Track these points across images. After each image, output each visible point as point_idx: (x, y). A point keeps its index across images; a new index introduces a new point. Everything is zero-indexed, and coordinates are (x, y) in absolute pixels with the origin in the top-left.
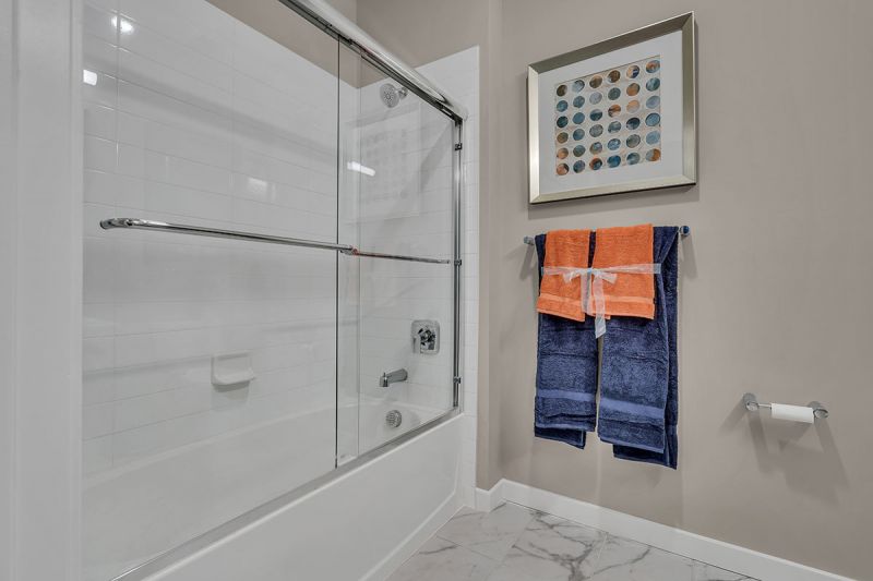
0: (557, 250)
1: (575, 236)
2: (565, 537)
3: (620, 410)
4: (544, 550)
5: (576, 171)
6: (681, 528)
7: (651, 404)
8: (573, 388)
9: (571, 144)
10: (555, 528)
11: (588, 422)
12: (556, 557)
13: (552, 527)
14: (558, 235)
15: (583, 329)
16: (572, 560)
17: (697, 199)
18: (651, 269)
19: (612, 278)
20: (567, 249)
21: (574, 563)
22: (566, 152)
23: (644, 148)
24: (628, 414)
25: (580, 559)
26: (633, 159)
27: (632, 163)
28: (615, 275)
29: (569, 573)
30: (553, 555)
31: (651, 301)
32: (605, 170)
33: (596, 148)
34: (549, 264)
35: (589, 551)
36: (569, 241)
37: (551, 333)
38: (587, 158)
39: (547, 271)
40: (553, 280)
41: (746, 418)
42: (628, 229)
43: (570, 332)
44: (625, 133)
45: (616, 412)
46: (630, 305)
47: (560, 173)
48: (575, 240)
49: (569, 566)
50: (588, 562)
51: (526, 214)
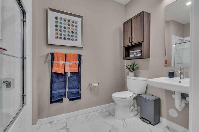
0: (57, 57)
1: (62, 54)
2: (60, 124)
3: (72, 91)
4: (58, 129)
5: (60, 39)
6: (80, 110)
7: (77, 88)
8: (61, 89)
9: (59, 32)
10: (57, 124)
11: (65, 96)
12: (61, 129)
13: (56, 124)
14: (57, 53)
15: (63, 75)
16: (65, 127)
17: (83, 50)
18: (77, 62)
19: (71, 64)
20: (60, 57)
21: (66, 127)
22: (58, 34)
23: (74, 38)
24: (74, 92)
25: (66, 126)
26: (72, 40)
27: (72, 41)
28: (71, 63)
29: (66, 130)
30: (60, 129)
31: (78, 69)
32: (67, 40)
33: (65, 35)
34: (55, 60)
35: (67, 123)
36: (60, 55)
37: (56, 77)
38: (63, 36)
39: (54, 62)
40: (56, 64)
41: (89, 87)
42: (73, 54)
43: (60, 76)
44: (71, 34)
45: (72, 92)
46: (74, 70)
47: (56, 38)
48: (62, 55)
49: (65, 129)
50: (68, 125)
51: (46, 46)
